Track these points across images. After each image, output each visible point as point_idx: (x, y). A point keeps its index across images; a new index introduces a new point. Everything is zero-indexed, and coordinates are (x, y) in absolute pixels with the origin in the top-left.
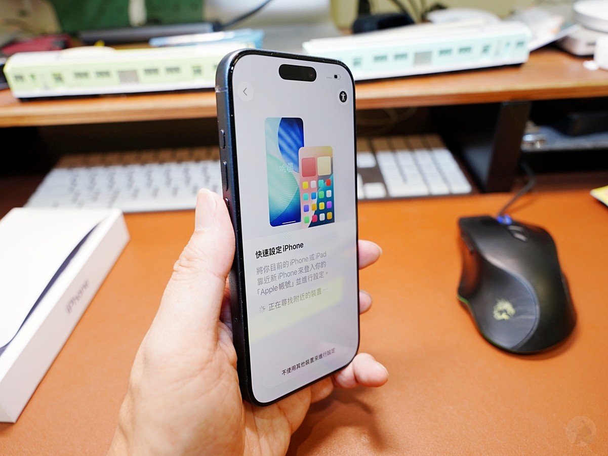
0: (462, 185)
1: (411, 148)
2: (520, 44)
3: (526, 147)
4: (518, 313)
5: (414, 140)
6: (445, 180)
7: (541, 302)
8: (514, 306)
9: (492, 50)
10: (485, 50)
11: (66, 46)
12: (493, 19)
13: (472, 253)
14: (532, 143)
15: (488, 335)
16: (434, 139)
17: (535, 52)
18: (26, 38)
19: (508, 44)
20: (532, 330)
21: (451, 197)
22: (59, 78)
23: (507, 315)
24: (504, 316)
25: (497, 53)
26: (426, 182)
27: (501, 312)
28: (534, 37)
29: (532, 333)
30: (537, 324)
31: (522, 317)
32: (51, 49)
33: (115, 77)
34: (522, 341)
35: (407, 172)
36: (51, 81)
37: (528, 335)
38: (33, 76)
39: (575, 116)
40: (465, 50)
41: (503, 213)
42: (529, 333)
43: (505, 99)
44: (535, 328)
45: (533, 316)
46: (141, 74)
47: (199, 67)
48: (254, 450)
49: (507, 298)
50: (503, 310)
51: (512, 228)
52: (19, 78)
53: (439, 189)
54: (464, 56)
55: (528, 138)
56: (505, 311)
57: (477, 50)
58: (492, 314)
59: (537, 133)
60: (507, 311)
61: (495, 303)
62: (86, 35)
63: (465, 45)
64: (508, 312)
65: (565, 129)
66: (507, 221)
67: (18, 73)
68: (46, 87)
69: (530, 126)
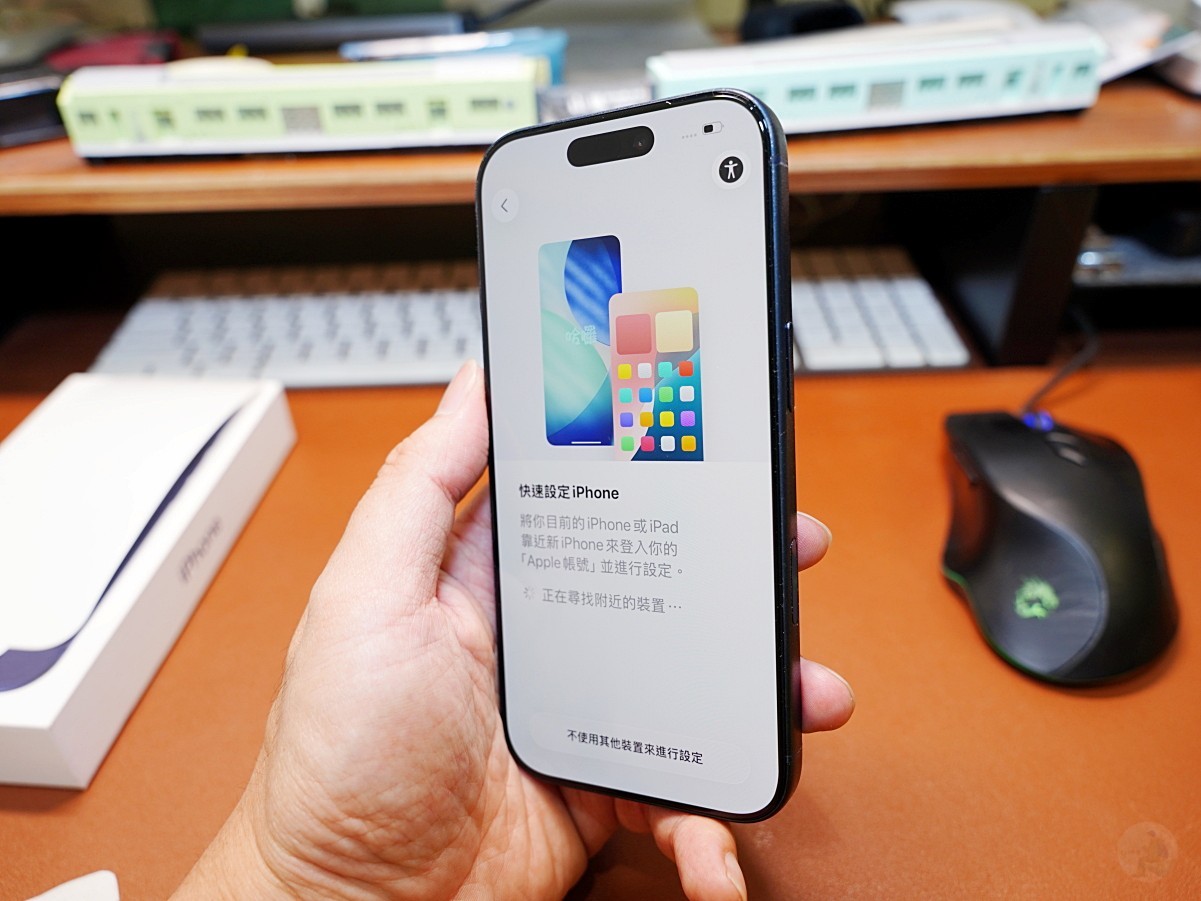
0: (950, 350)
1: (849, 275)
2: (1083, 69)
3: (1082, 278)
4: (1064, 606)
5: (854, 258)
6: (917, 339)
7: (1111, 586)
8: (1058, 591)
9: (1025, 82)
10: (1012, 79)
11: (172, 55)
12: (1025, 17)
13: (973, 485)
14: (1095, 270)
15: (1003, 647)
16: (895, 257)
17: (1110, 86)
18: (90, 36)
19: (1058, 70)
20: (1091, 639)
21: (928, 373)
22: (165, 119)
23: (1042, 607)
24: (1037, 611)
25: (1035, 88)
26: (878, 341)
27: (1031, 603)
28: (1110, 57)
29: (1092, 644)
30: (1101, 627)
31: (1075, 613)
32: (143, 61)
33: (275, 119)
34: (1071, 660)
35: (841, 320)
36: (149, 124)
37: (1083, 649)
38: (114, 115)
39: (1185, 218)
40: (971, 79)
41: (1034, 406)
42: (1086, 645)
43: (1046, 181)
44: (1097, 636)
45: (1094, 612)
46: (327, 115)
47: (442, 103)
48: (515, 831)
49: (1044, 576)
50: (1036, 598)
51: (1056, 438)
52: (88, 117)
53: (905, 355)
54: (971, 91)
55: (1089, 259)
56: (1039, 601)
57: (996, 78)
58: (1013, 606)
59: (1107, 250)
60: (1044, 600)
61: (1019, 585)
62: (209, 34)
63: (970, 69)
64: (1045, 603)
65: (1163, 243)
66: (1043, 423)
67: (87, 108)
68: (141, 137)
69: (1094, 237)
